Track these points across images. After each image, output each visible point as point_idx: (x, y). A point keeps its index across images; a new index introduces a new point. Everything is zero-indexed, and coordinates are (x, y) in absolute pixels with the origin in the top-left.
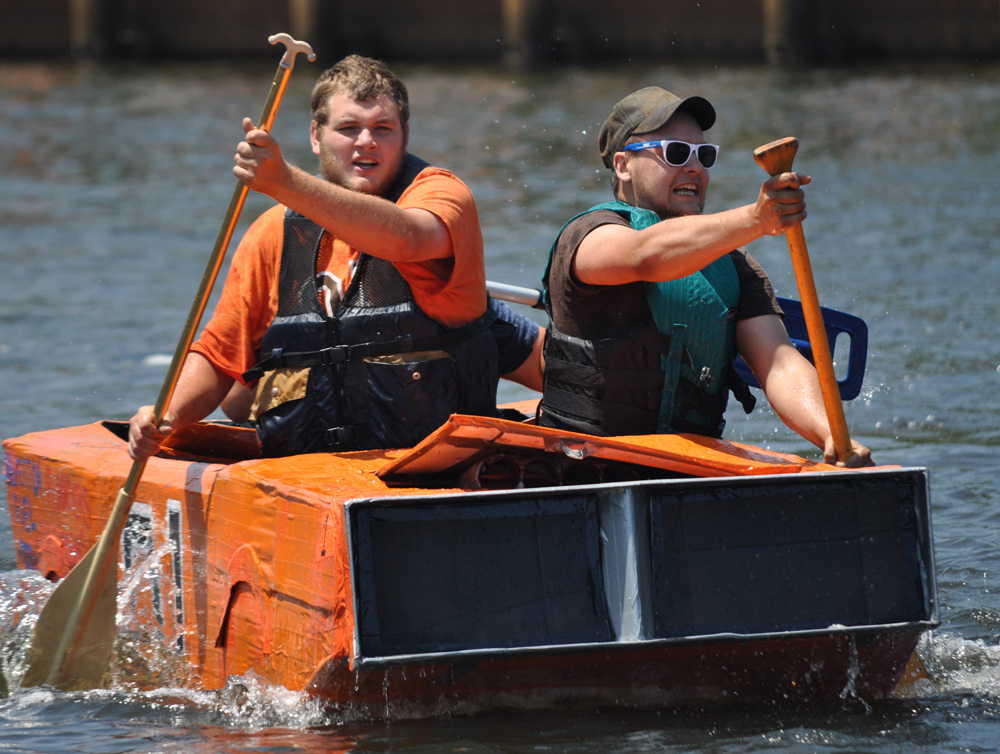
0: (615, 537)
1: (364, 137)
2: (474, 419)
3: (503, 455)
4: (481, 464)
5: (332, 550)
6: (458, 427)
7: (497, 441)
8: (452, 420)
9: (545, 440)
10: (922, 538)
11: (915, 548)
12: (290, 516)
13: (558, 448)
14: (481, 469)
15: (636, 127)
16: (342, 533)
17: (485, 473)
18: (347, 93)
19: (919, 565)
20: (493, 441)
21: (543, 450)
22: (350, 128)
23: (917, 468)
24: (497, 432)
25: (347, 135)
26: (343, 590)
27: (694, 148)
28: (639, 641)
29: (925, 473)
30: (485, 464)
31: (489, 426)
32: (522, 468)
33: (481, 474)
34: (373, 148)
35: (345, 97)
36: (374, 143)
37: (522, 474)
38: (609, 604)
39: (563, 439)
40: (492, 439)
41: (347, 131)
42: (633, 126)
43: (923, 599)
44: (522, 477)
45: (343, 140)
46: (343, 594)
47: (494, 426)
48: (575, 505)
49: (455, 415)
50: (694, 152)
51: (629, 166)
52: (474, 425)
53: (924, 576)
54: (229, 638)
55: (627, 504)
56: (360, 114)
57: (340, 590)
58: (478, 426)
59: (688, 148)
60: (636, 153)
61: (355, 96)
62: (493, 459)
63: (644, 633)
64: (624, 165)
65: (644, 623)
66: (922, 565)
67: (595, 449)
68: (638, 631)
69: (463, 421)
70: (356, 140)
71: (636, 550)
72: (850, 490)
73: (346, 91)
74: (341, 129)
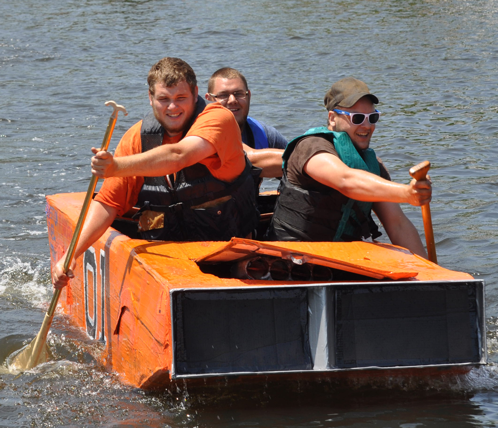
0: (316, 312)
2: (244, 240)
3: (260, 257)
4: (248, 262)
5: (163, 312)
6: (236, 244)
7: (257, 252)
8: (232, 241)
9: (282, 253)
10: (479, 316)
11: (476, 321)
12: (148, 282)
13: (289, 258)
14: (248, 264)
15: (339, 102)
16: (169, 305)
17: (250, 267)
19: (477, 330)
20: (254, 251)
21: (281, 258)
22: (165, 99)
23: (479, 280)
24: (256, 248)
25: (164, 102)
26: (168, 335)
27: (367, 116)
28: (326, 370)
29: (483, 283)
30: (250, 262)
31: (252, 244)
32: (270, 264)
33: (248, 267)
37: (270, 268)
38: (311, 348)
39: (291, 253)
40: (254, 250)
42: (338, 101)
43: (478, 349)
44: (269, 270)
45: (160, 104)
46: (167, 338)
47: (255, 245)
48: (295, 294)
49: (234, 238)
50: (367, 118)
51: (335, 119)
52: (245, 244)
53: (480, 336)
54: (120, 331)
55: (323, 295)
57: (167, 335)
58: (246, 244)
59: (364, 116)
60: (339, 115)
62: (255, 259)
63: (329, 365)
64: (333, 118)
65: (329, 360)
66: (479, 330)
67: (308, 259)
68: (326, 364)
69: (238, 241)
70: (168, 106)
71: (327, 320)
72: (442, 289)
73: (162, 82)
74: (160, 100)
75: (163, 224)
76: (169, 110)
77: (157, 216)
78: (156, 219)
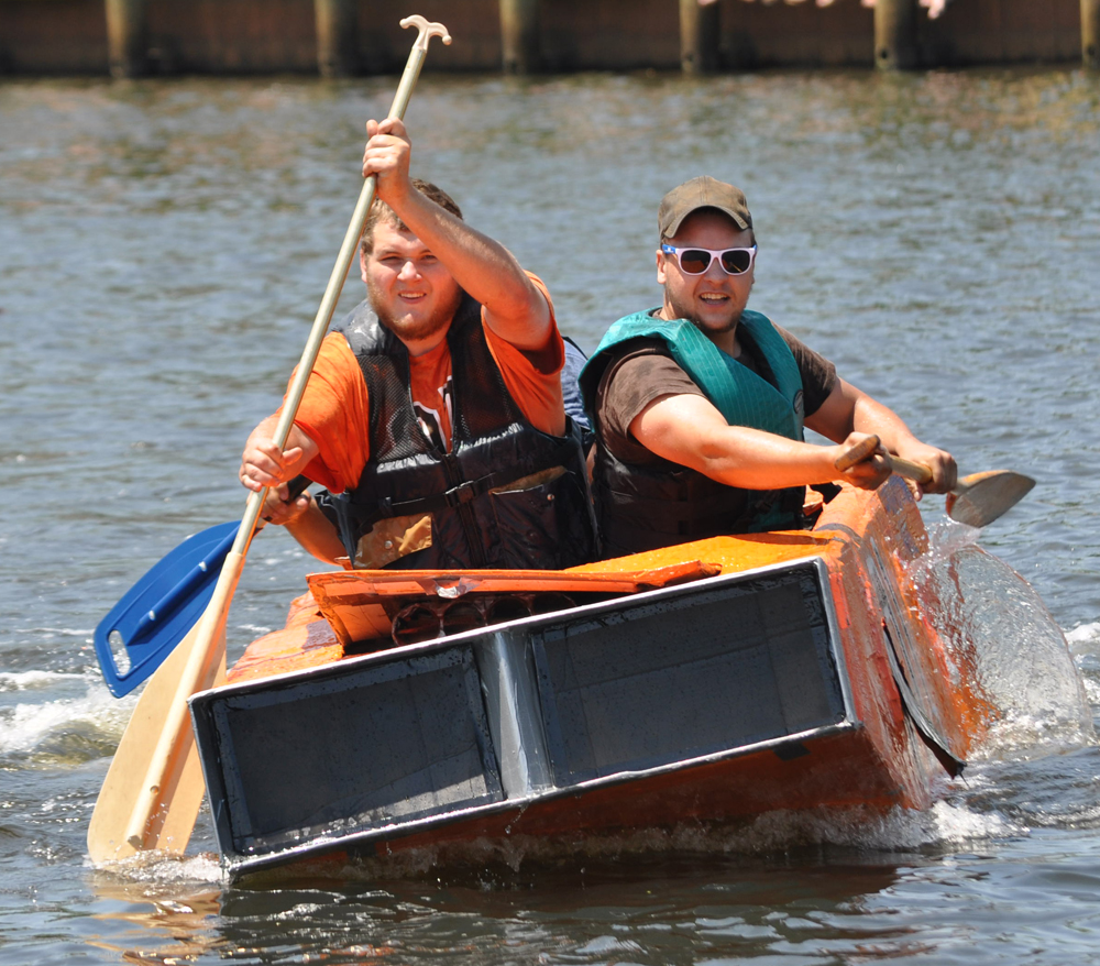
0: (493, 687)
1: (408, 270)
3: (418, 605)
9: (420, 583)
17: (402, 628)
18: (391, 222)
21: (425, 594)
22: (394, 258)
25: (391, 266)
27: (716, 254)
29: (817, 564)
30: (400, 618)
32: (440, 615)
33: (397, 630)
34: (419, 281)
35: (387, 226)
36: (418, 276)
37: (441, 622)
39: (435, 579)
41: (391, 261)
44: (442, 626)
45: (385, 271)
50: (716, 258)
51: (665, 268)
52: (336, 582)
56: (403, 246)
58: (341, 582)
59: (709, 256)
60: (667, 256)
61: (398, 226)
62: (408, 611)
67: (475, 583)
68: (525, 786)
69: (321, 580)
70: (400, 272)
72: (748, 592)
73: (390, 220)
74: (384, 260)
75: (429, 537)
76: (400, 281)
77: (410, 526)
78: (410, 532)
